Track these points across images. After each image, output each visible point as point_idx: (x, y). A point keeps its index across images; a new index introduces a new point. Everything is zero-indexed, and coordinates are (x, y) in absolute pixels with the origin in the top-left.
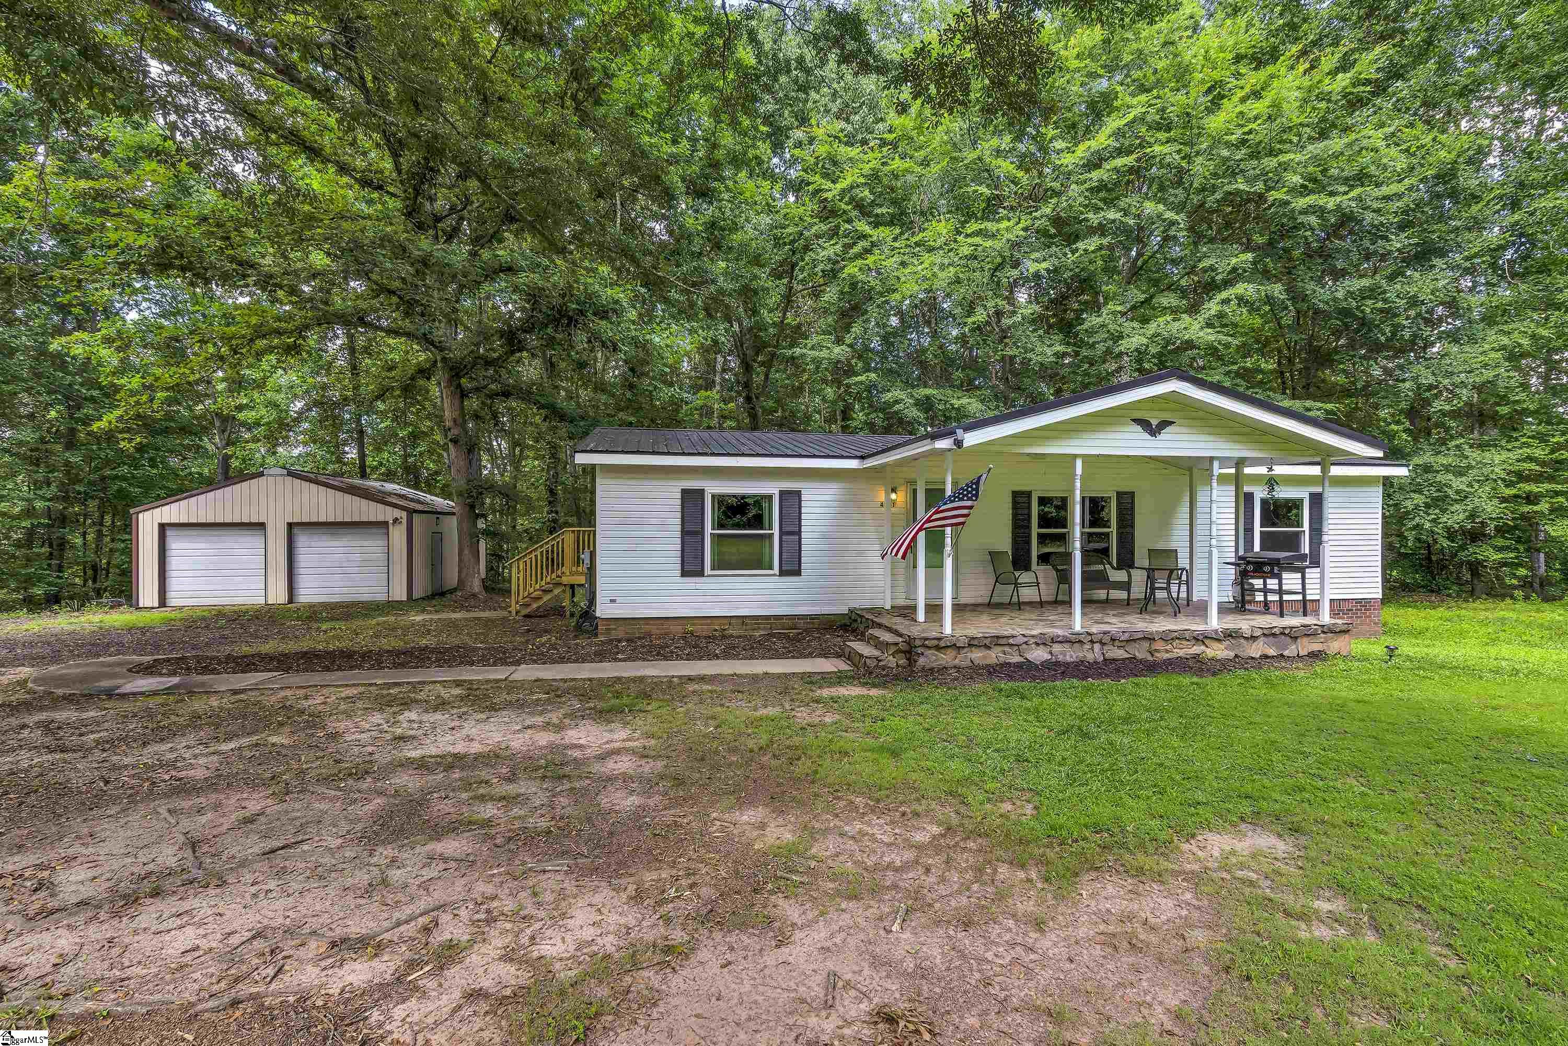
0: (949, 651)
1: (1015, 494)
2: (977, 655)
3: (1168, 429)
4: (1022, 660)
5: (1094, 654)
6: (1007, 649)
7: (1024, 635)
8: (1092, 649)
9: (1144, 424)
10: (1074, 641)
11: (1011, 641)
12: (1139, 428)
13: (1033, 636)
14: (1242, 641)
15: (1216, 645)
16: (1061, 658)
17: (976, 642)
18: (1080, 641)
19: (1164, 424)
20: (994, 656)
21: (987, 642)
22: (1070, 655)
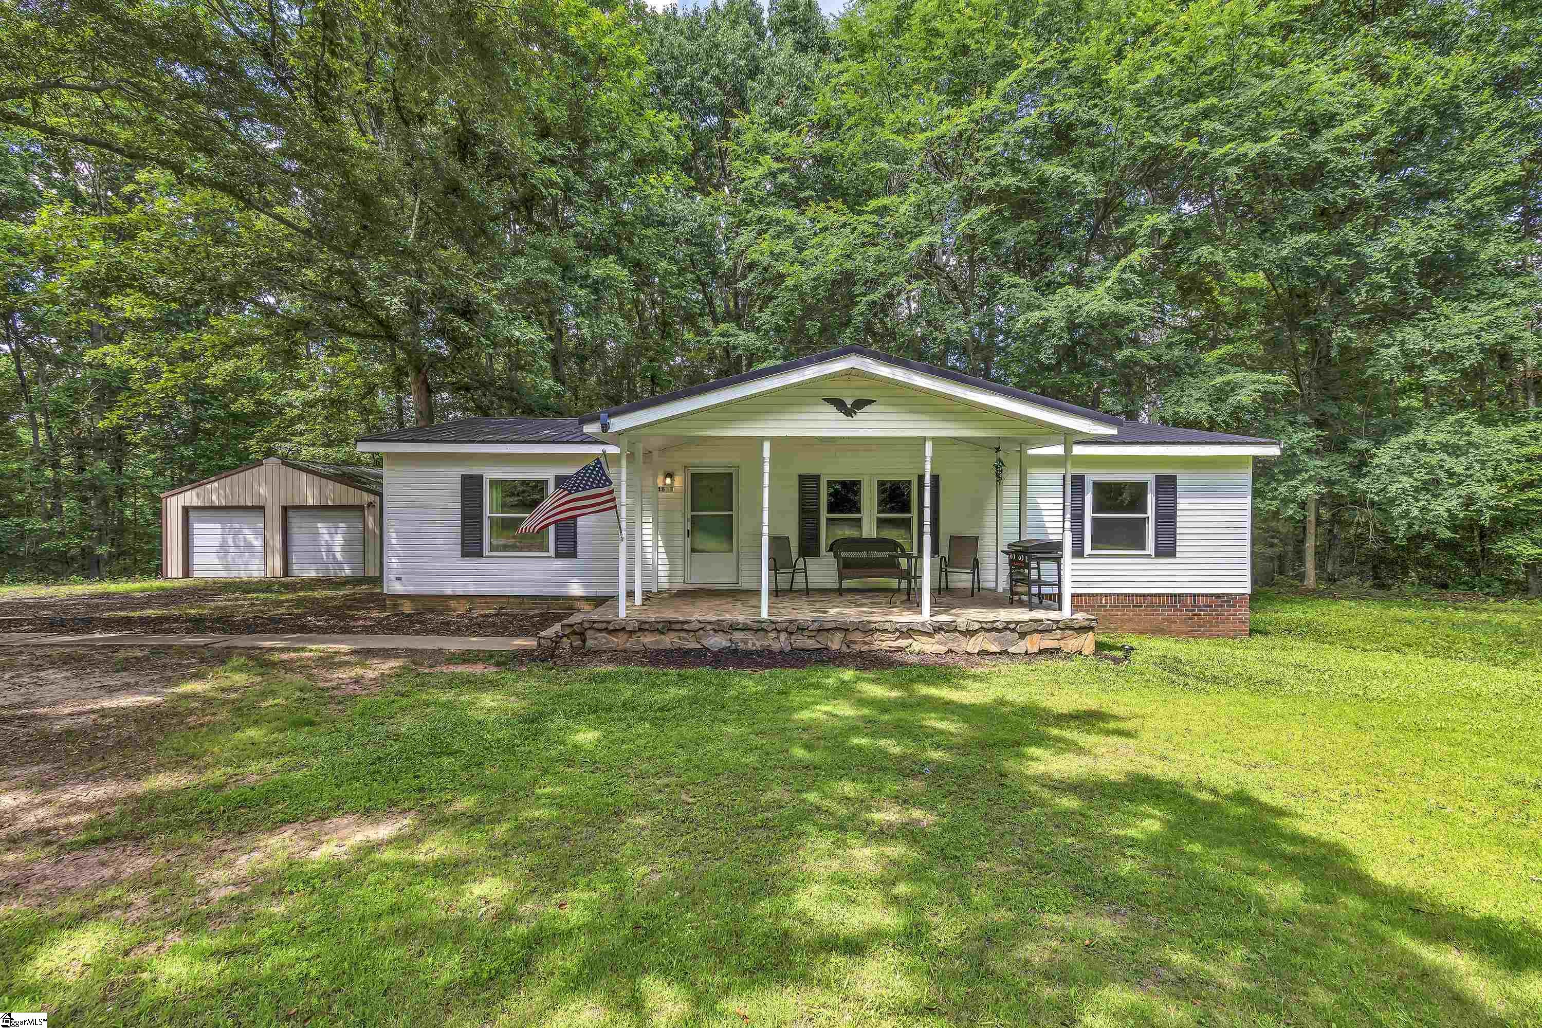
0: (621, 634)
1: (803, 479)
2: (648, 640)
3: (867, 408)
4: (699, 646)
5: (781, 643)
6: (683, 634)
7: (700, 622)
8: (778, 638)
9: (839, 404)
10: (759, 629)
11: (686, 627)
12: (833, 408)
13: (710, 623)
14: (957, 634)
15: (924, 639)
16: (741, 646)
17: (647, 626)
18: (762, 629)
19: (860, 404)
20: (668, 641)
21: (660, 626)
22: (754, 643)
